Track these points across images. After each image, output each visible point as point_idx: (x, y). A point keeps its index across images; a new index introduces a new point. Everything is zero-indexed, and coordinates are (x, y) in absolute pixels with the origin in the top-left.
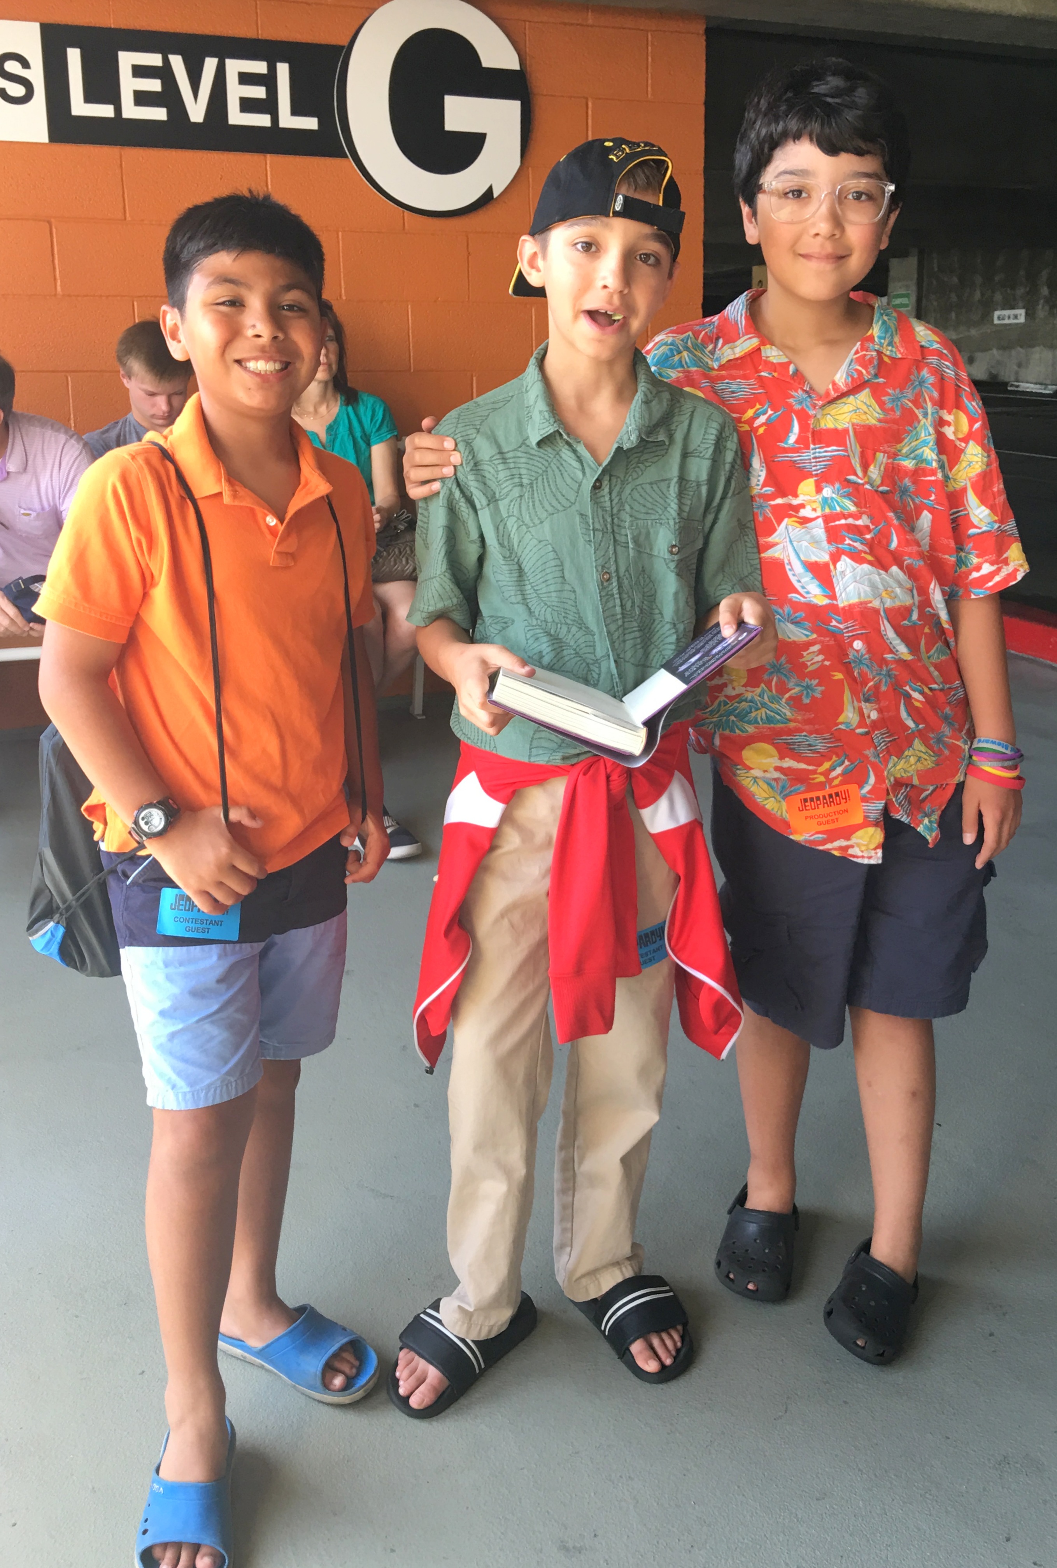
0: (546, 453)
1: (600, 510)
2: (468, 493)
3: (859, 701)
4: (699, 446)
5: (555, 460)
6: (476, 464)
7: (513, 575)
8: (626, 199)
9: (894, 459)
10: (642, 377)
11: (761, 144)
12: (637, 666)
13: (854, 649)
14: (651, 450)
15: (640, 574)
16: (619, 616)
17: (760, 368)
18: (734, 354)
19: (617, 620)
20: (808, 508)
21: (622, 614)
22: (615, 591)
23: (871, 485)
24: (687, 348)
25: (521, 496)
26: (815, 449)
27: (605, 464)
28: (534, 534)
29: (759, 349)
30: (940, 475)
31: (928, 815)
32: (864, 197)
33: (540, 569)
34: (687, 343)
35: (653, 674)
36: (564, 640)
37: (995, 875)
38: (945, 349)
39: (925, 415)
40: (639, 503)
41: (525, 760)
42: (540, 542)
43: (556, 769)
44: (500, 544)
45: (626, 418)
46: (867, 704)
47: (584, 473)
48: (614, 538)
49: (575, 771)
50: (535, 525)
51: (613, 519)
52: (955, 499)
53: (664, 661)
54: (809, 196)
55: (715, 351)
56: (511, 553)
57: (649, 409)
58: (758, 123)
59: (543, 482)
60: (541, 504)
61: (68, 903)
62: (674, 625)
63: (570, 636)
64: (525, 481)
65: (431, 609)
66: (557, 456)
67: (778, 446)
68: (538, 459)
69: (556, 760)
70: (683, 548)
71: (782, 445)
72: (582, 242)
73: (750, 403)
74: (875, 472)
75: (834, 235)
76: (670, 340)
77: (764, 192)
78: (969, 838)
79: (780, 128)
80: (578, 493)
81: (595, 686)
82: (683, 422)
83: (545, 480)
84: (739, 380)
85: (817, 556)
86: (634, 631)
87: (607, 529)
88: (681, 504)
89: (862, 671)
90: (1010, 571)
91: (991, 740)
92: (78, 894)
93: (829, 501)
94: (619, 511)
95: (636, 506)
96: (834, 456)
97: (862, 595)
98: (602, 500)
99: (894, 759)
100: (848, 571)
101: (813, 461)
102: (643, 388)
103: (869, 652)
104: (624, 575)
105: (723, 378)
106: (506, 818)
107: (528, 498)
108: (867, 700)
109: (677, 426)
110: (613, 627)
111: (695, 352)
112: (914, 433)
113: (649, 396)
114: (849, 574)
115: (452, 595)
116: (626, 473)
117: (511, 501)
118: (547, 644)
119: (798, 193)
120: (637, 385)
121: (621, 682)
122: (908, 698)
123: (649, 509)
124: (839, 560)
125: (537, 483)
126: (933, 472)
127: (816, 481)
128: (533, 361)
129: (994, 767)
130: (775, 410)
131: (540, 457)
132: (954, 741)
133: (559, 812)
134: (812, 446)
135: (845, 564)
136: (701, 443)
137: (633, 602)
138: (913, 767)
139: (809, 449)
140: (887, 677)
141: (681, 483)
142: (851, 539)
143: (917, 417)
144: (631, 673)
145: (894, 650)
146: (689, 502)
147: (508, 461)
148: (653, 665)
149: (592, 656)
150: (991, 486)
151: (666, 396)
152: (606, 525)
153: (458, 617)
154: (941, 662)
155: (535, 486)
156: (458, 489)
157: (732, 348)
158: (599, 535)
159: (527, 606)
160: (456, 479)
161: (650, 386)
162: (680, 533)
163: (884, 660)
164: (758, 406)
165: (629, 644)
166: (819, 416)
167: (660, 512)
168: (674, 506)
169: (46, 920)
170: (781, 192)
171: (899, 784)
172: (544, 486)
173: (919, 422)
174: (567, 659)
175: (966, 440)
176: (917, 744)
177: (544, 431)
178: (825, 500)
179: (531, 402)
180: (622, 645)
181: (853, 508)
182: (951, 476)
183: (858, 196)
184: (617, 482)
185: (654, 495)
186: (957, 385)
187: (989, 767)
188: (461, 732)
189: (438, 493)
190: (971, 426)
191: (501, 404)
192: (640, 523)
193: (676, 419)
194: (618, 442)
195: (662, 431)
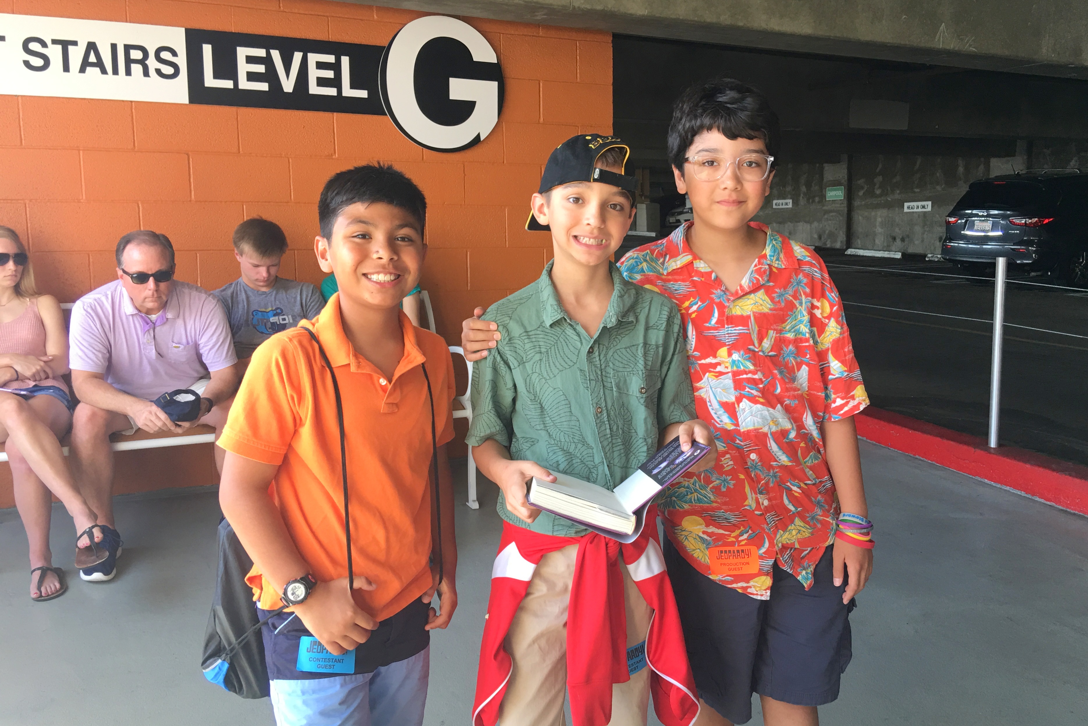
0: (556, 331)
1: (593, 367)
2: (505, 358)
3: (756, 493)
4: (656, 322)
5: (562, 336)
6: (510, 340)
7: (537, 411)
8: (601, 171)
9: (780, 333)
10: (617, 280)
11: (686, 133)
12: (622, 468)
13: (751, 459)
14: (624, 327)
15: (621, 407)
16: (609, 436)
17: (693, 274)
18: (677, 265)
19: (608, 438)
20: (723, 366)
21: (611, 434)
22: (606, 419)
23: (763, 352)
24: (646, 261)
25: (541, 360)
26: (728, 328)
27: (595, 337)
28: (550, 384)
29: (692, 262)
30: (811, 342)
31: (804, 569)
32: (754, 165)
33: (555, 407)
34: (646, 257)
35: (633, 474)
36: (573, 453)
37: (856, 606)
38: (814, 260)
39: (801, 304)
40: (618, 361)
41: (550, 534)
42: (554, 389)
43: (571, 540)
44: (528, 391)
45: (608, 306)
46: (761, 495)
47: (582, 343)
48: (603, 384)
49: (585, 540)
50: (550, 378)
51: (601, 372)
52: (821, 356)
53: (640, 465)
54: (719, 165)
55: (664, 263)
56: (535, 397)
57: (623, 301)
58: (683, 120)
59: (555, 350)
60: (554, 364)
61: (232, 646)
62: (645, 439)
63: (577, 451)
64: (543, 350)
65: (482, 434)
66: (563, 333)
67: (705, 326)
68: (551, 335)
69: (571, 533)
70: (648, 389)
71: (707, 325)
72: (574, 198)
73: (686, 297)
74: (767, 344)
75: (737, 188)
76: (635, 256)
77: (690, 162)
78: (838, 582)
79: (699, 122)
80: (578, 356)
81: (594, 482)
82: (645, 307)
83: (556, 349)
84: (679, 282)
85: (727, 398)
86: (619, 445)
87: (598, 379)
88: (646, 360)
89: (757, 474)
90: (856, 404)
91: (852, 514)
92: (240, 640)
93: (736, 363)
94: (606, 367)
95: (617, 363)
96: (740, 333)
97: (756, 424)
98: (594, 360)
99: (781, 532)
100: (747, 409)
101: (727, 335)
102: (618, 288)
103: (760, 461)
104: (611, 409)
105: (669, 281)
106: (536, 574)
107: (546, 361)
108: (761, 493)
109: (641, 310)
110: (605, 443)
111: (651, 263)
112: (794, 315)
113: (622, 292)
114: (747, 411)
115: (496, 424)
116: (609, 342)
117: (534, 363)
118: (562, 456)
119: (711, 163)
120: (613, 285)
121: (612, 479)
122: (789, 491)
123: (625, 364)
124: (741, 401)
125: (551, 351)
126: (807, 340)
127: (728, 349)
128: (544, 272)
129: (854, 533)
130: (703, 301)
131: (552, 334)
132: (824, 518)
133: (573, 568)
134: (726, 326)
135: (745, 404)
136: (658, 320)
137: (618, 426)
138: (795, 537)
139: (724, 328)
140: (774, 477)
141: (645, 347)
142: (749, 388)
143: (796, 306)
144: (618, 473)
145: (778, 459)
146: (651, 359)
147: (531, 337)
148: (633, 467)
149: (592, 463)
150: (843, 348)
151: (633, 292)
152: (597, 377)
153: (501, 439)
154: (814, 465)
155: (549, 352)
156: (499, 355)
157: (675, 262)
158: (593, 383)
159: (547, 431)
160: (497, 348)
161: (623, 286)
162: (646, 380)
163: (772, 466)
164: (692, 299)
165: (616, 454)
166: (731, 307)
167: (633, 366)
168: (641, 362)
169: (216, 658)
170: (701, 163)
171: (785, 548)
172: (555, 352)
173: (797, 308)
174: (575, 465)
175: (829, 318)
176: (797, 521)
177: (554, 318)
178: (734, 361)
179: (545, 298)
180: (611, 455)
181: (752, 367)
182: (819, 341)
183: (750, 164)
184: (603, 348)
185: (628, 355)
186: (822, 283)
187: (851, 533)
188: (505, 515)
189: (486, 358)
190: (831, 308)
191: (525, 300)
192: (620, 374)
193: (639, 306)
194: (603, 323)
195: (631, 314)
